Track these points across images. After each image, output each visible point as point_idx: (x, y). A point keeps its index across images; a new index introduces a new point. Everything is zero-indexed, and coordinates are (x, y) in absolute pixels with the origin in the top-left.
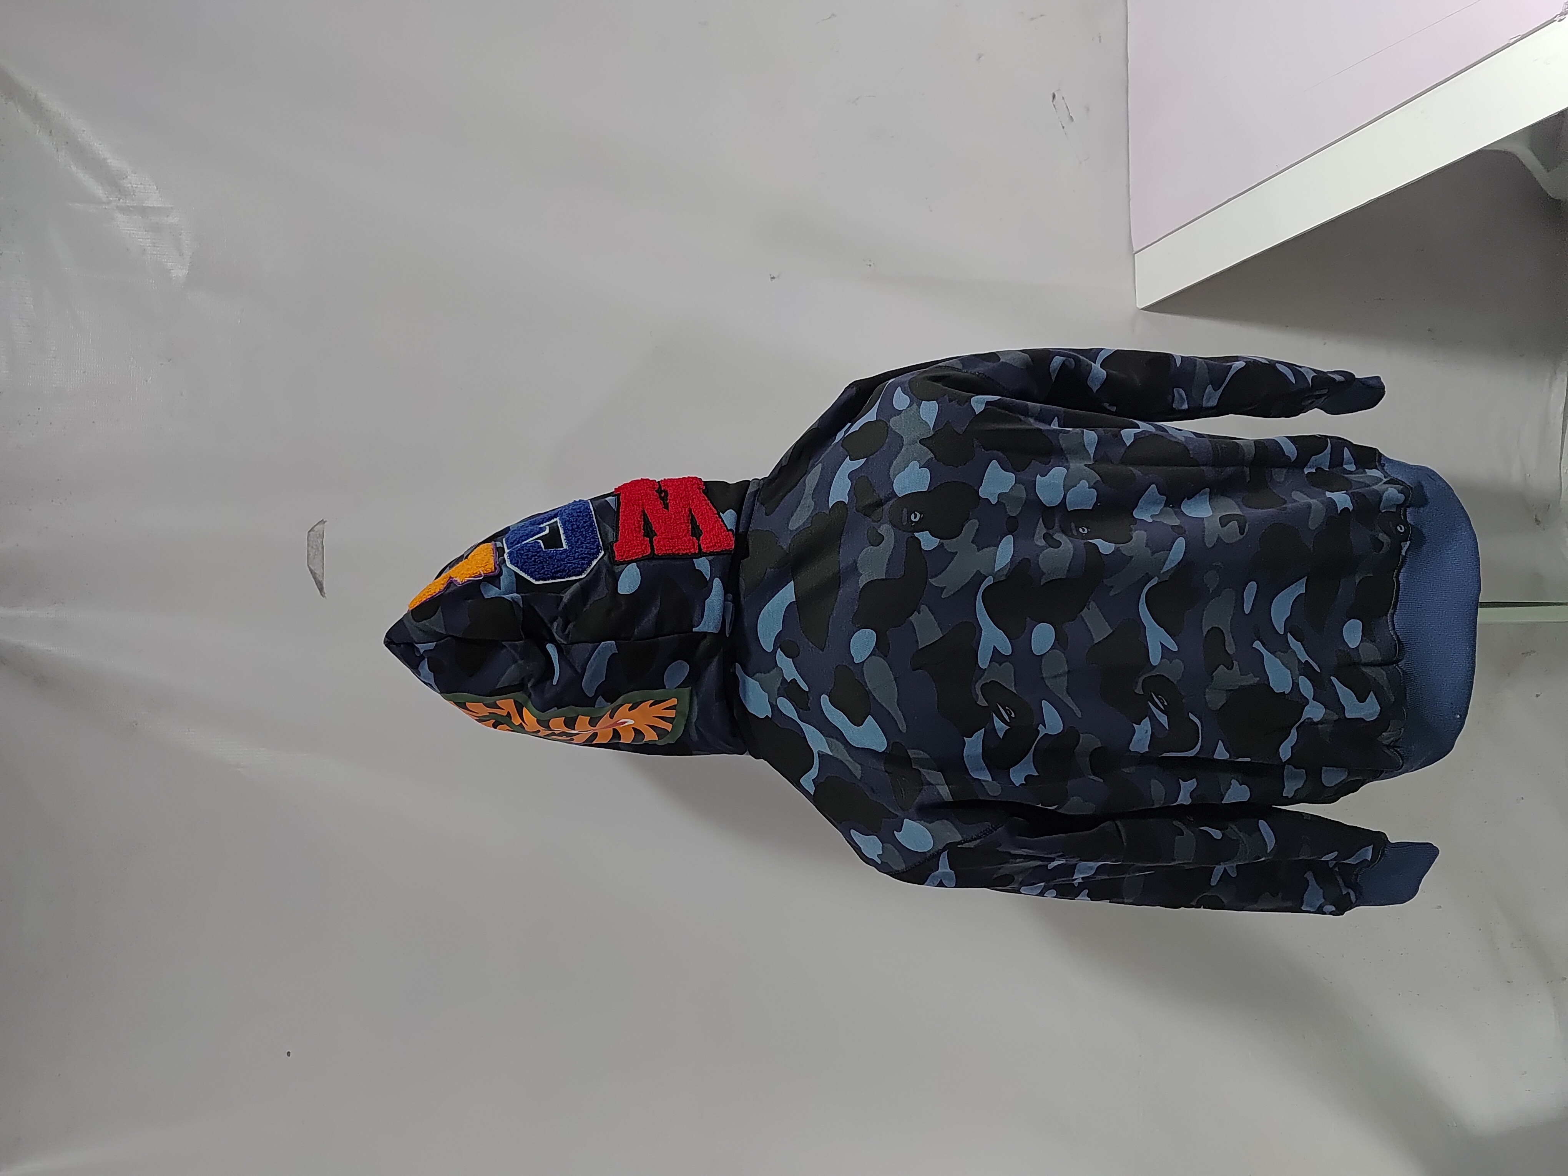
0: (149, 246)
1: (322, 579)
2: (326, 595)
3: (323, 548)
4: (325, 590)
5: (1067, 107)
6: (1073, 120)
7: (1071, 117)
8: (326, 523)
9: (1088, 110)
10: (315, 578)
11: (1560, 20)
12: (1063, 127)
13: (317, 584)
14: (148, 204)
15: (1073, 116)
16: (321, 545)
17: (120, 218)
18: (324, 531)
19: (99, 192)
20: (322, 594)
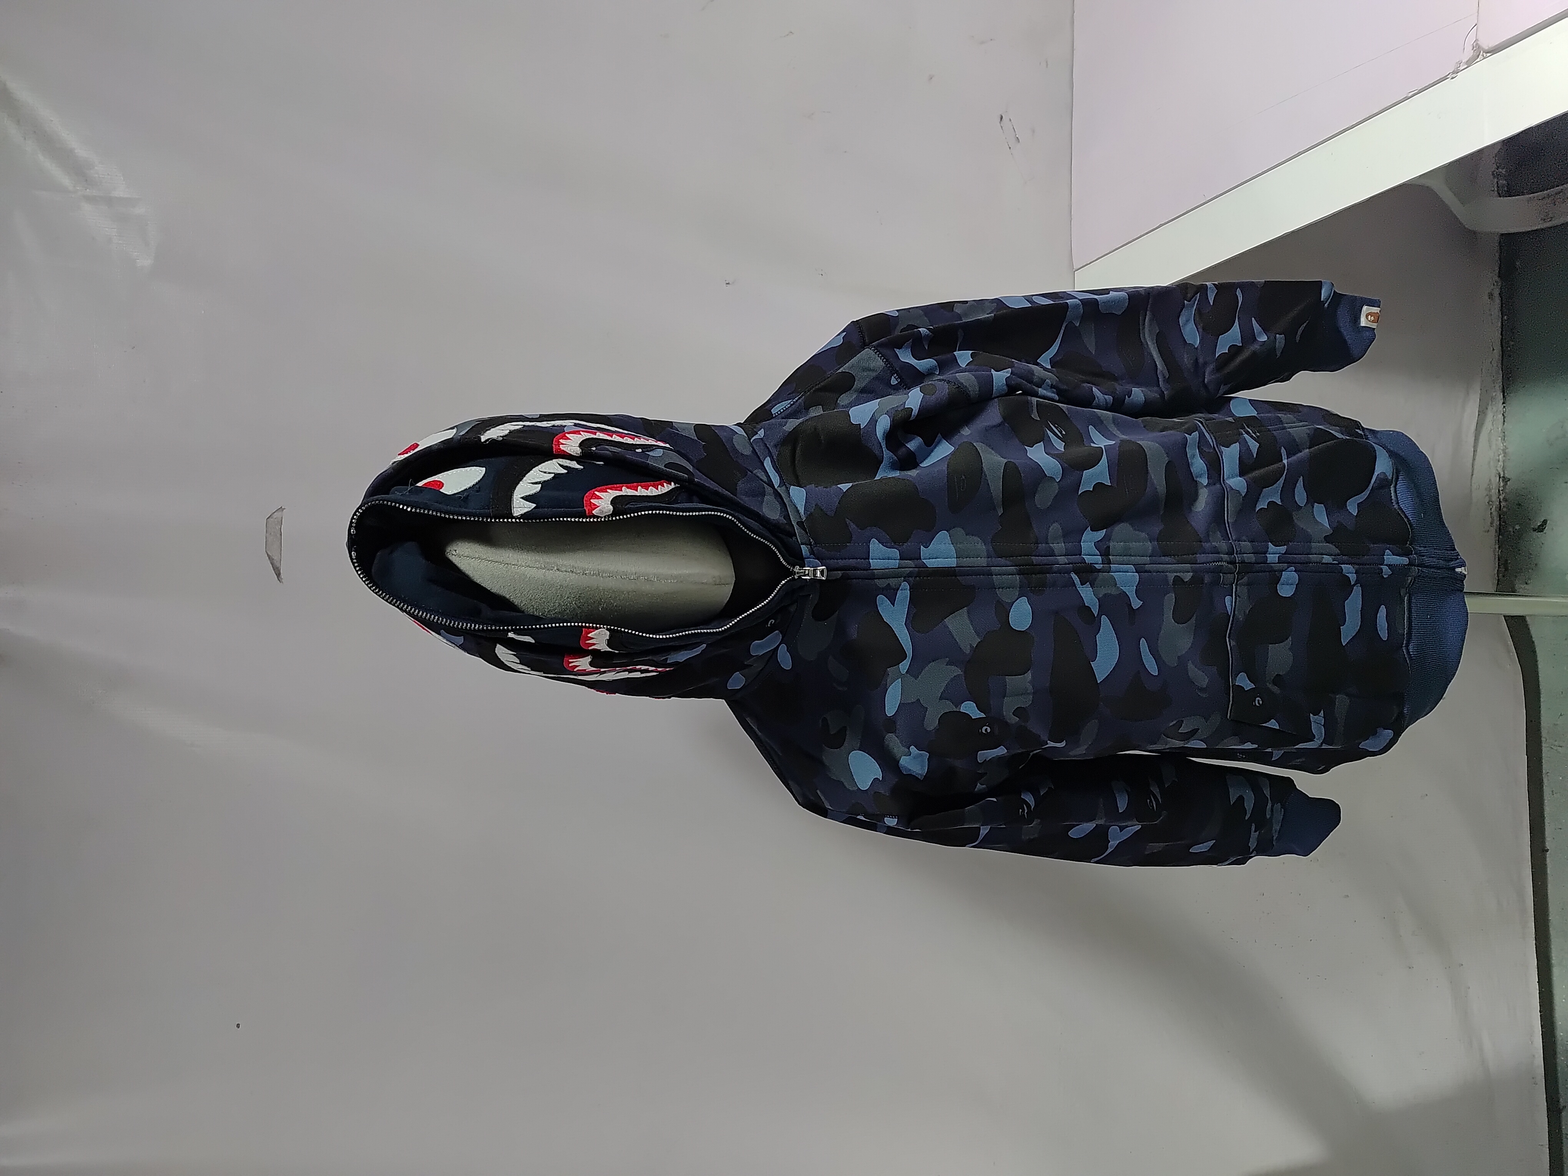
0: (116, 236)
1: (279, 565)
2: (283, 580)
3: (281, 535)
4: (282, 576)
5: (1013, 128)
6: (1019, 142)
7: (1017, 138)
8: (284, 510)
9: (1033, 131)
10: (272, 564)
11: (1452, 78)
12: (1010, 148)
13: (274, 570)
14: (116, 194)
15: (1019, 138)
16: (279, 532)
17: (87, 207)
18: (282, 518)
19: (66, 181)
20: (279, 580)
